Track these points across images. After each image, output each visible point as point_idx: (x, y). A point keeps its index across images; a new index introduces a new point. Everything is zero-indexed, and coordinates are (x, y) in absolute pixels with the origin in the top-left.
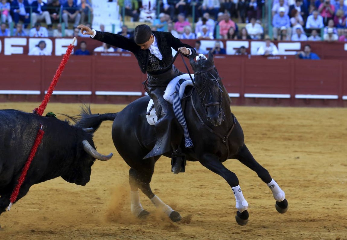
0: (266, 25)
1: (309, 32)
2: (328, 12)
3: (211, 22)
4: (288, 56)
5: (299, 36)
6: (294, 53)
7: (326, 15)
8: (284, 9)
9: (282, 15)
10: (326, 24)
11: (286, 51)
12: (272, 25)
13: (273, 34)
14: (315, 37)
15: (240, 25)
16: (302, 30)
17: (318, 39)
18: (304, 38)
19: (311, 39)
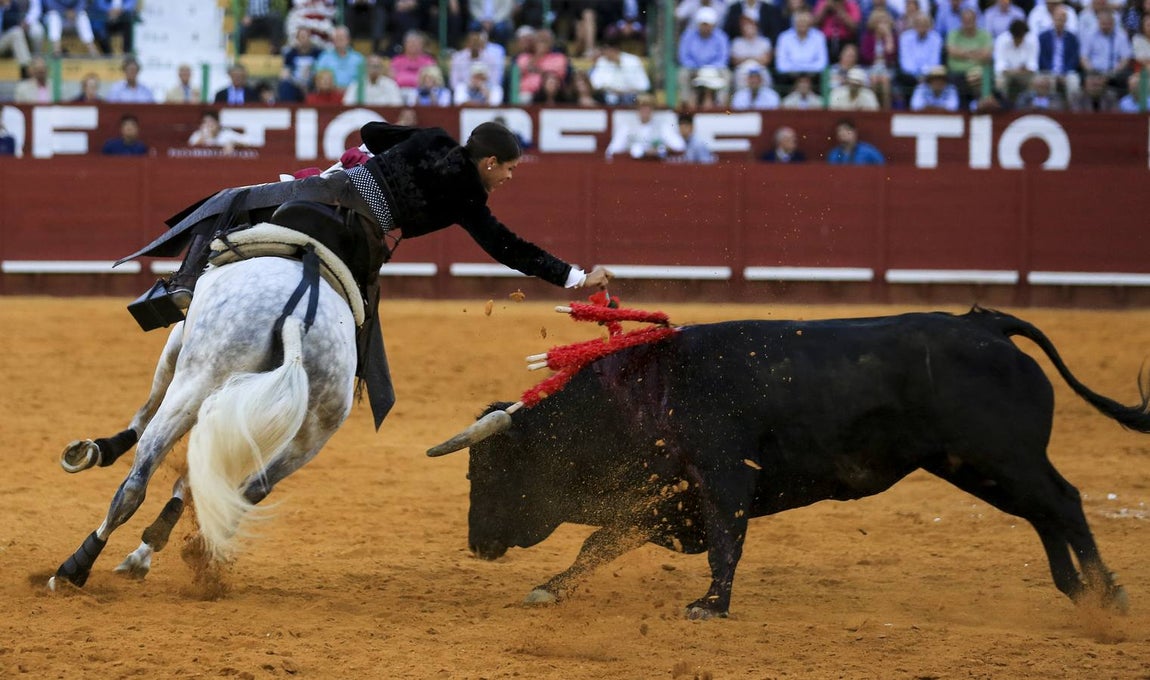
0: (657, 62)
1: (784, 83)
2: (840, 24)
3: (494, 54)
4: (723, 156)
5: (755, 94)
6: (742, 145)
7: (836, 34)
8: (709, 15)
9: (705, 32)
10: (834, 58)
11: (719, 137)
12: (677, 63)
13: (677, 88)
14: (804, 97)
15: (579, 65)
16: (766, 75)
17: (814, 102)
18: (769, 99)
19: (794, 101)
